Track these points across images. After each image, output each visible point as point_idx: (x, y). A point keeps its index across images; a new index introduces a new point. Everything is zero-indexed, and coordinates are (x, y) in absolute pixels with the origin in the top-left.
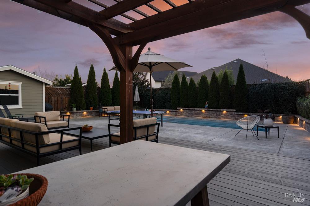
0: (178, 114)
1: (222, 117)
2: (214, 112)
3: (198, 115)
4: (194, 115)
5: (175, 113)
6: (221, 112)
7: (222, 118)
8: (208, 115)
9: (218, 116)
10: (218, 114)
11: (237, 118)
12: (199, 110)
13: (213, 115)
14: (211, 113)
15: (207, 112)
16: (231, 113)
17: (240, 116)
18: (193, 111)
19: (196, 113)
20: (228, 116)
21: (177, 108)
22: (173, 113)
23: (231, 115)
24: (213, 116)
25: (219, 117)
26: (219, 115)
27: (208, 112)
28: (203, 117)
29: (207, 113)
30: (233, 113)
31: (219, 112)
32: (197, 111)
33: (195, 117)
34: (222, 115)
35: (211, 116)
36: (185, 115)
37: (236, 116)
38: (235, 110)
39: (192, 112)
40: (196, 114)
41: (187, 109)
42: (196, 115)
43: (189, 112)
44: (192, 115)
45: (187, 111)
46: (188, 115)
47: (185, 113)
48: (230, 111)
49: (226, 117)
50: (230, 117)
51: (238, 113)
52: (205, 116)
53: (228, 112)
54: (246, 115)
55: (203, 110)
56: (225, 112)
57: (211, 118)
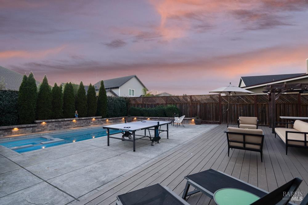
0: (37, 130)
1: (92, 124)
2: (85, 121)
5: (32, 128)
6: (90, 120)
7: (91, 125)
8: (79, 124)
9: (88, 124)
10: (89, 122)
11: (102, 123)
12: (69, 121)
13: (84, 123)
14: (82, 122)
15: (78, 121)
16: (98, 119)
17: (104, 121)
18: (62, 122)
19: (66, 124)
20: (96, 122)
22: (28, 129)
24: (84, 125)
25: (89, 124)
26: (90, 123)
27: (80, 121)
28: (74, 128)
29: (78, 123)
30: (100, 119)
32: (67, 122)
33: (64, 128)
34: (92, 123)
35: (82, 125)
36: (50, 128)
37: (102, 121)
38: (101, 117)
39: (60, 124)
40: (66, 125)
41: (54, 120)
42: (65, 127)
43: (57, 124)
44: (60, 127)
45: (54, 123)
46: (54, 128)
47: (50, 127)
48: (98, 118)
49: (95, 123)
50: (97, 123)
51: (103, 119)
52: (76, 126)
53: (96, 119)
54: (107, 120)
55: (74, 120)
56: (94, 119)
57: (82, 127)
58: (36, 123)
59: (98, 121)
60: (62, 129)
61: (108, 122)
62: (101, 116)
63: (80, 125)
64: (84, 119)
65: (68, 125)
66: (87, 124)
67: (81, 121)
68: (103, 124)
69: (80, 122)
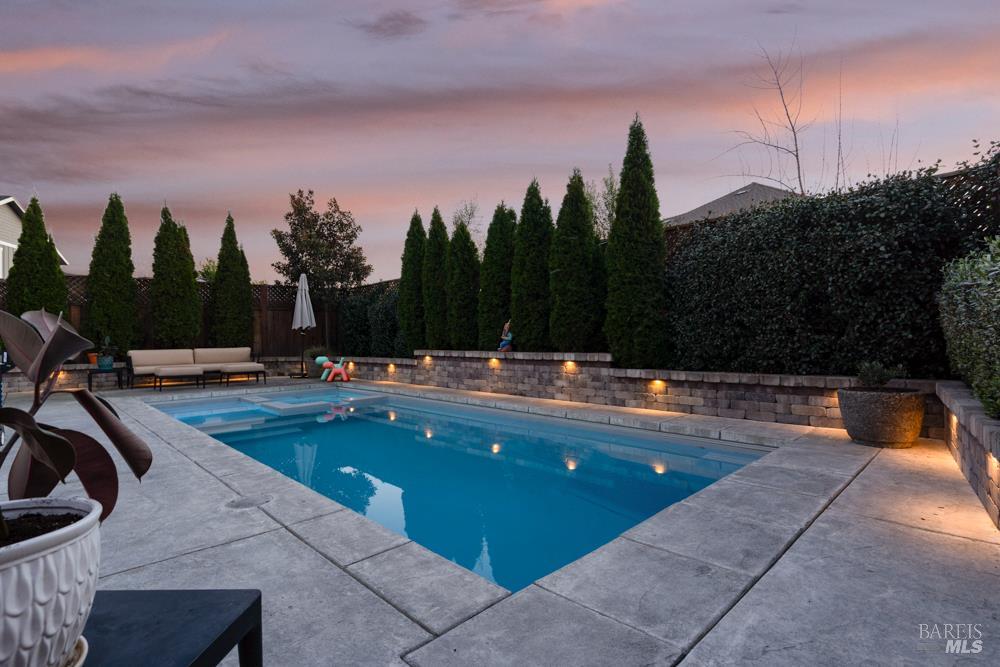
0: (418, 378)
1: (561, 390)
2: (530, 367)
3: (476, 381)
4: (468, 382)
5: (410, 371)
6: (554, 368)
7: (559, 395)
8: (509, 379)
9: (545, 387)
10: (545, 376)
11: (619, 395)
12: (478, 359)
13: (526, 380)
14: (520, 374)
15: (505, 366)
16: (593, 370)
17: (631, 386)
18: (463, 364)
19: (471, 371)
20: (584, 385)
21: (416, 353)
22: (406, 371)
23: (597, 384)
24: (526, 387)
25: (550, 389)
26: (550, 382)
27: (511, 367)
28: (495, 392)
29: (505, 374)
30: (605, 372)
31: (546, 368)
34: (560, 383)
35: (520, 387)
36: (439, 379)
37: (616, 386)
38: (608, 358)
39: (458, 369)
40: (472, 377)
43: (451, 368)
44: (458, 378)
46: (446, 380)
47: (439, 374)
48: (592, 364)
49: (576, 389)
50: (590, 392)
51: (621, 373)
52: (500, 385)
53: (584, 369)
54: (658, 384)
55: (494, 360)
56: (570, 366)
57: (521, 395)
58: (416, 357)
59: (596, 378)
60: (463, 386)
61: (660, 397)
62: (605, 350)
63: (514, 385)
64: (528, 362)
65: (478, 378)
66: (540, 388)
67: (516, 367)
68: (623, 403)
69: (510, 373)
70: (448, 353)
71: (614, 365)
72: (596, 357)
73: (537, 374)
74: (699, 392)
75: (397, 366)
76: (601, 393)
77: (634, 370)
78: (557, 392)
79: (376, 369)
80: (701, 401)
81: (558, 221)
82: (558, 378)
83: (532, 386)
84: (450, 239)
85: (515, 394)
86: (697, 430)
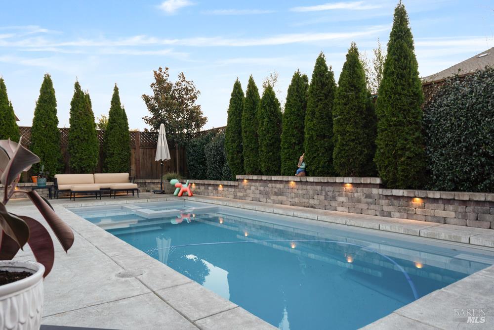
0: (238, 194)
1: (342, 204)
2: (319, 188)
3: (280, 197)
4: (273, 197)
5: (233, 190)
6: (337, 188)
7: (339, 208)
8: (303, 196)
9: (328, 203)
10: (330, 194)
11: (386, 209)
12: (281, 182)
13: (316, 197)
14: (311, 192)
15: (300, 186)
16: (366, 190)
17: (396, 202)
18: (270, 185)
19: (276, 190)
20: (359, 201)
21: (238, 177)
22: (230, 189)
23: (370, 200)
24: (316, 202)
25: (333, 204)
26: (334, 198)
27: (304, 187)
28: (293, 205)
29: (300, 192)
30: (375, 191)
31: (330, 188)
34: (341, 199)
35: (311, 201)
36: (253, 195)
37: (384, 202)
38: (378, 181)
39: (267, 189)
40: (276, 194)
43: (262, 188)
44: (267, 195)
46: (258, 196)
47: (253, 192)
48: (365, 186)
50: (363, 206)
51: (388, 192)
52: (297, 200)
53: (359, 189)
54: (418, 201)
55: (292, 182)
56: (348, 187)
57: (312, 207)
58: (238, 180)
59: (368, 196)
60: (270, 201)
61: (419, 211)
62: (375, 175)
63: (306, 201)
64: (317, 183)
66: (326, 202)
67: (309, 187)
68: (389, 215)
69: (304, 192)
70: (260, 177)
71: (382, 186)
72: (368, 180)
73: (324, 192)
74: (451, 207)
75: (224, 186)
76: (372, 207)
77: (398, 190)
78: (338, 206)
79: (210, 188)
80: (453, 214)
81: (339, 83)
82: (339, 196)
83: (320, 201)
84: (261, 97)
85: (308, 207)
86: (450, 236)
